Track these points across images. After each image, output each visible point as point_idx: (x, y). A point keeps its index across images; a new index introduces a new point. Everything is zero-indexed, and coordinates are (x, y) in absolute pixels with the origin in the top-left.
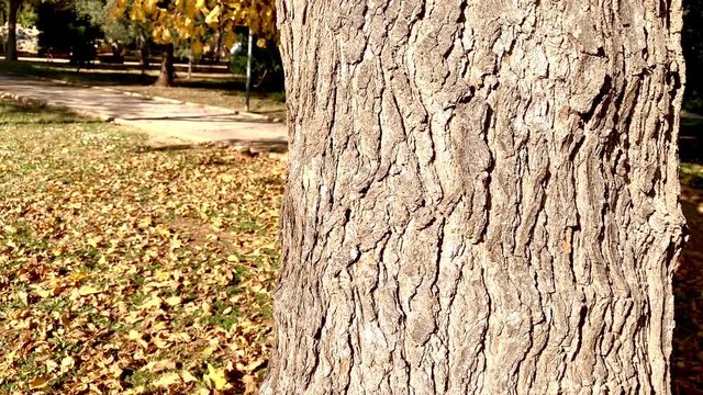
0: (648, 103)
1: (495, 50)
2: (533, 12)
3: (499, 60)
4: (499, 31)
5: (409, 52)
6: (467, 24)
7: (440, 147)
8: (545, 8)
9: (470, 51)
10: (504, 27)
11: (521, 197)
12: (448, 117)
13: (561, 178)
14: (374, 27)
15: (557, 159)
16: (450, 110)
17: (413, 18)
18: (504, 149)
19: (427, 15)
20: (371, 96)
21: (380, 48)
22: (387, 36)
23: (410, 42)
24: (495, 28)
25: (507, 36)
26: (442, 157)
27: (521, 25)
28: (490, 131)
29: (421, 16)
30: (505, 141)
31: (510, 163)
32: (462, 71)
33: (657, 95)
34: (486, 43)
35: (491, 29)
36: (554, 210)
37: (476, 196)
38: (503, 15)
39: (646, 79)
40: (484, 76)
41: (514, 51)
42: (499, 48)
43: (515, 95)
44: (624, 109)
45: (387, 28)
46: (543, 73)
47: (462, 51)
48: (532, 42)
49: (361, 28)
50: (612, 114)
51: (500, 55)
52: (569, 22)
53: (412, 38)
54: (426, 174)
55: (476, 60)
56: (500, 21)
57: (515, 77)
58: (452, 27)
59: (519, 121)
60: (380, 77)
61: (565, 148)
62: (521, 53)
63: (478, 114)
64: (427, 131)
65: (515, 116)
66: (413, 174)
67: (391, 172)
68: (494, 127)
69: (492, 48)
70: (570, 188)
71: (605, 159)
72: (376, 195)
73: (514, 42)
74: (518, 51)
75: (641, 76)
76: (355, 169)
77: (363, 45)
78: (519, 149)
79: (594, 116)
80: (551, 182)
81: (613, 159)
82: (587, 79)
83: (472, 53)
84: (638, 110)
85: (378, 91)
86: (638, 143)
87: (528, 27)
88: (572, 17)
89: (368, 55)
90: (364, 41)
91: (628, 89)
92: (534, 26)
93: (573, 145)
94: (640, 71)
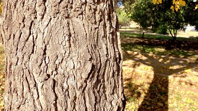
0: (110, 68)
1: (56, 63)
2: (68, 50)
3: (57, 66)
4: (57, 57)
5: (30, 63)
6: (47, 55)
7: (40, 94)
8: (72, 48)
9: (48, 64)
10: (59, 56)
11: (67, 107)
12: (42, 85)
13: (80, 98)
14: (20, 55)
15: (78, 93)
16: (42, 82)
17: (30, 53)
18: (60, 93)
19: (34, 52)
20: (20, 77)
21: (21, 61)
22: (23, 58)
23: (30, 60)
24: (55, 56)
25: (60, 58)
26: (41, 97)
27: (64, 54)
28: (56, 88)
29: (33, 52)
30: (60, 91)
31: (62, 97)
32: (46, 70)
33: (112, 65)
34: (53, 61)
35: (54, 57)
36: (78, 109)
37: (52, 109)
38: (58, 52)
39: (108, 62)
40: (53, 71)
41: (63, 62)
42: (57, 62)
43: (63, 76)
44: (101, 72)
45: (23, 55)
46: (72, 68)
47: (45, 64)
48: (69, 59)
49: (16, 54)
50: (96, 75)
51: (58, 64)
52: (81, 51)
53: (30, 59)
54: (37, 103)
55: (50, 66)
56: (57, 54)
57: (63, 70)
58: (41, 57)
59: (65, 83)
60: (22, 71)
61: (80, 89)
62: (65, 62)
63: (51, 84)
64: (36, 89)
65: (64, 82)
66: (32, 103)
67: (26, 102)
68: (57, 86)
69: (55, 62)
70: (83, 101)
71: (95, 89)
72: (22, 109)
73: (62, 60)
74: (64, 62)
75: (107, 61)
76: (17, 100)
77: (17, 60)
78: (65, 92)
79: (89, 78)
80: (77, 100)
81: (98, 88)
82: (86, 68)
83: (49, 64)
84: (106, 71)
85: (22, 75)
86: (107, 80)
87: (67, 54)
88: (81, 49)
89: (19, 64)
90: (17, 59)
91: (102, 66)
92: (69, 53)
93: (83, 88)
94: (106, 61)
